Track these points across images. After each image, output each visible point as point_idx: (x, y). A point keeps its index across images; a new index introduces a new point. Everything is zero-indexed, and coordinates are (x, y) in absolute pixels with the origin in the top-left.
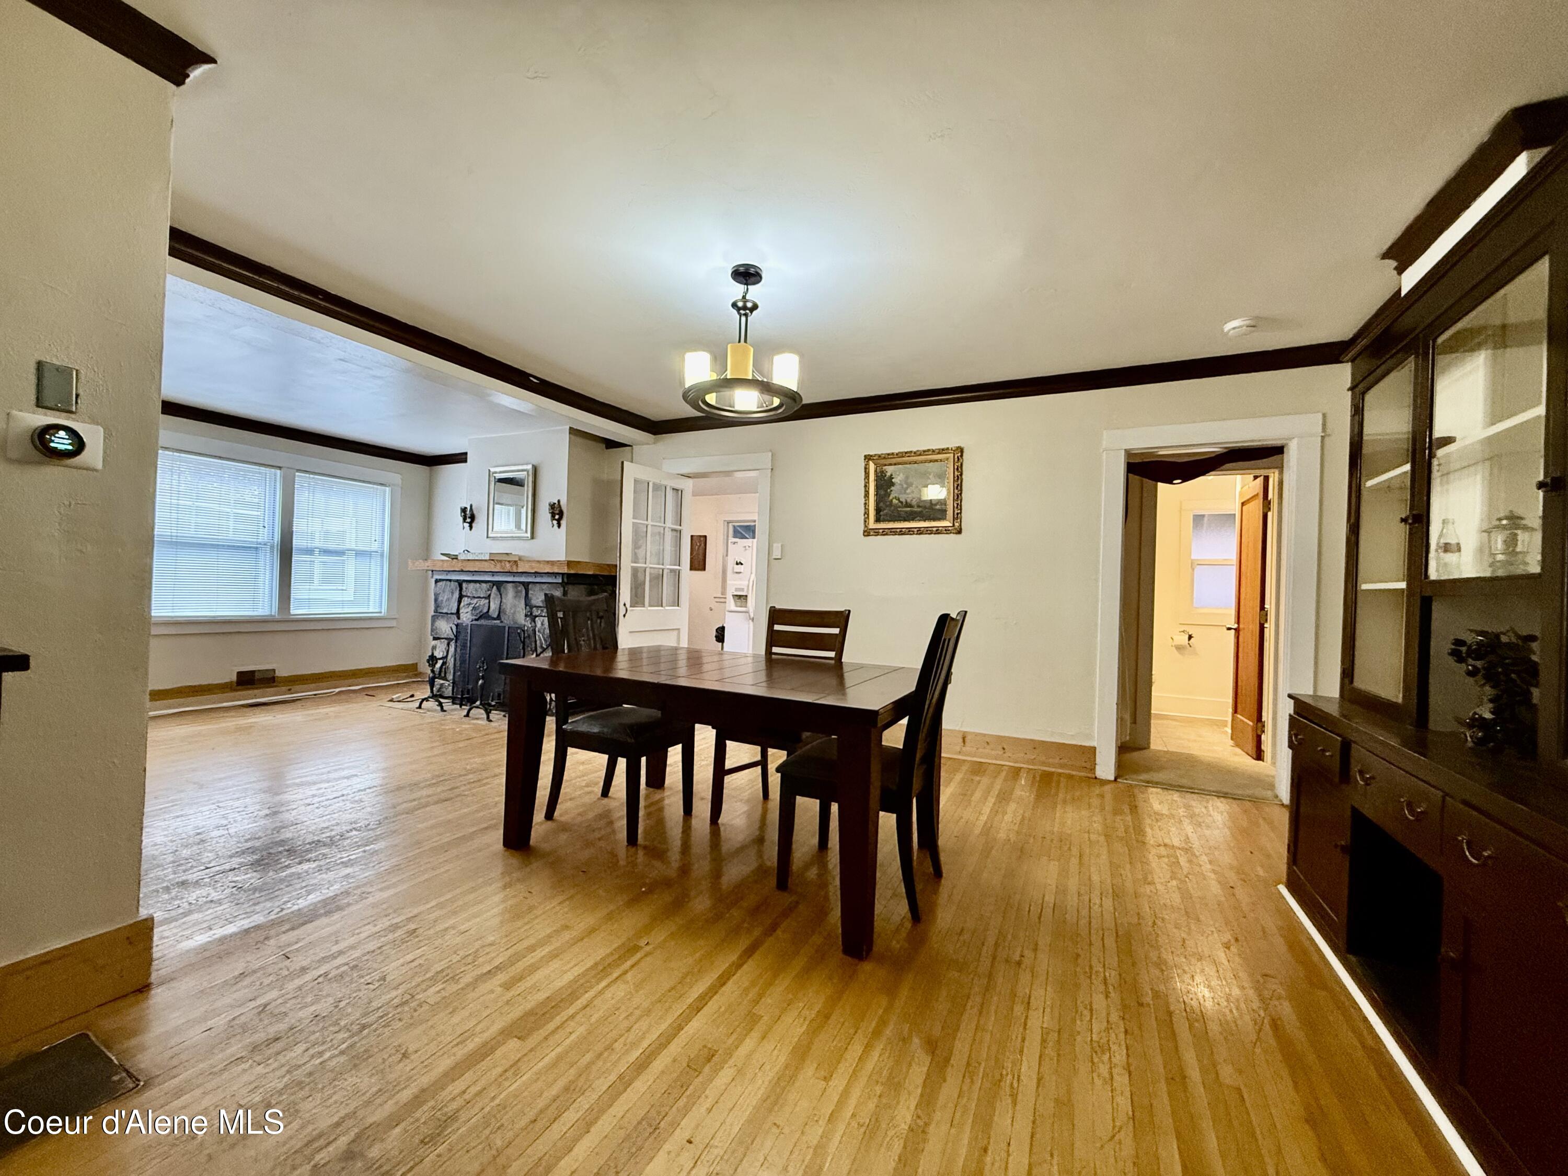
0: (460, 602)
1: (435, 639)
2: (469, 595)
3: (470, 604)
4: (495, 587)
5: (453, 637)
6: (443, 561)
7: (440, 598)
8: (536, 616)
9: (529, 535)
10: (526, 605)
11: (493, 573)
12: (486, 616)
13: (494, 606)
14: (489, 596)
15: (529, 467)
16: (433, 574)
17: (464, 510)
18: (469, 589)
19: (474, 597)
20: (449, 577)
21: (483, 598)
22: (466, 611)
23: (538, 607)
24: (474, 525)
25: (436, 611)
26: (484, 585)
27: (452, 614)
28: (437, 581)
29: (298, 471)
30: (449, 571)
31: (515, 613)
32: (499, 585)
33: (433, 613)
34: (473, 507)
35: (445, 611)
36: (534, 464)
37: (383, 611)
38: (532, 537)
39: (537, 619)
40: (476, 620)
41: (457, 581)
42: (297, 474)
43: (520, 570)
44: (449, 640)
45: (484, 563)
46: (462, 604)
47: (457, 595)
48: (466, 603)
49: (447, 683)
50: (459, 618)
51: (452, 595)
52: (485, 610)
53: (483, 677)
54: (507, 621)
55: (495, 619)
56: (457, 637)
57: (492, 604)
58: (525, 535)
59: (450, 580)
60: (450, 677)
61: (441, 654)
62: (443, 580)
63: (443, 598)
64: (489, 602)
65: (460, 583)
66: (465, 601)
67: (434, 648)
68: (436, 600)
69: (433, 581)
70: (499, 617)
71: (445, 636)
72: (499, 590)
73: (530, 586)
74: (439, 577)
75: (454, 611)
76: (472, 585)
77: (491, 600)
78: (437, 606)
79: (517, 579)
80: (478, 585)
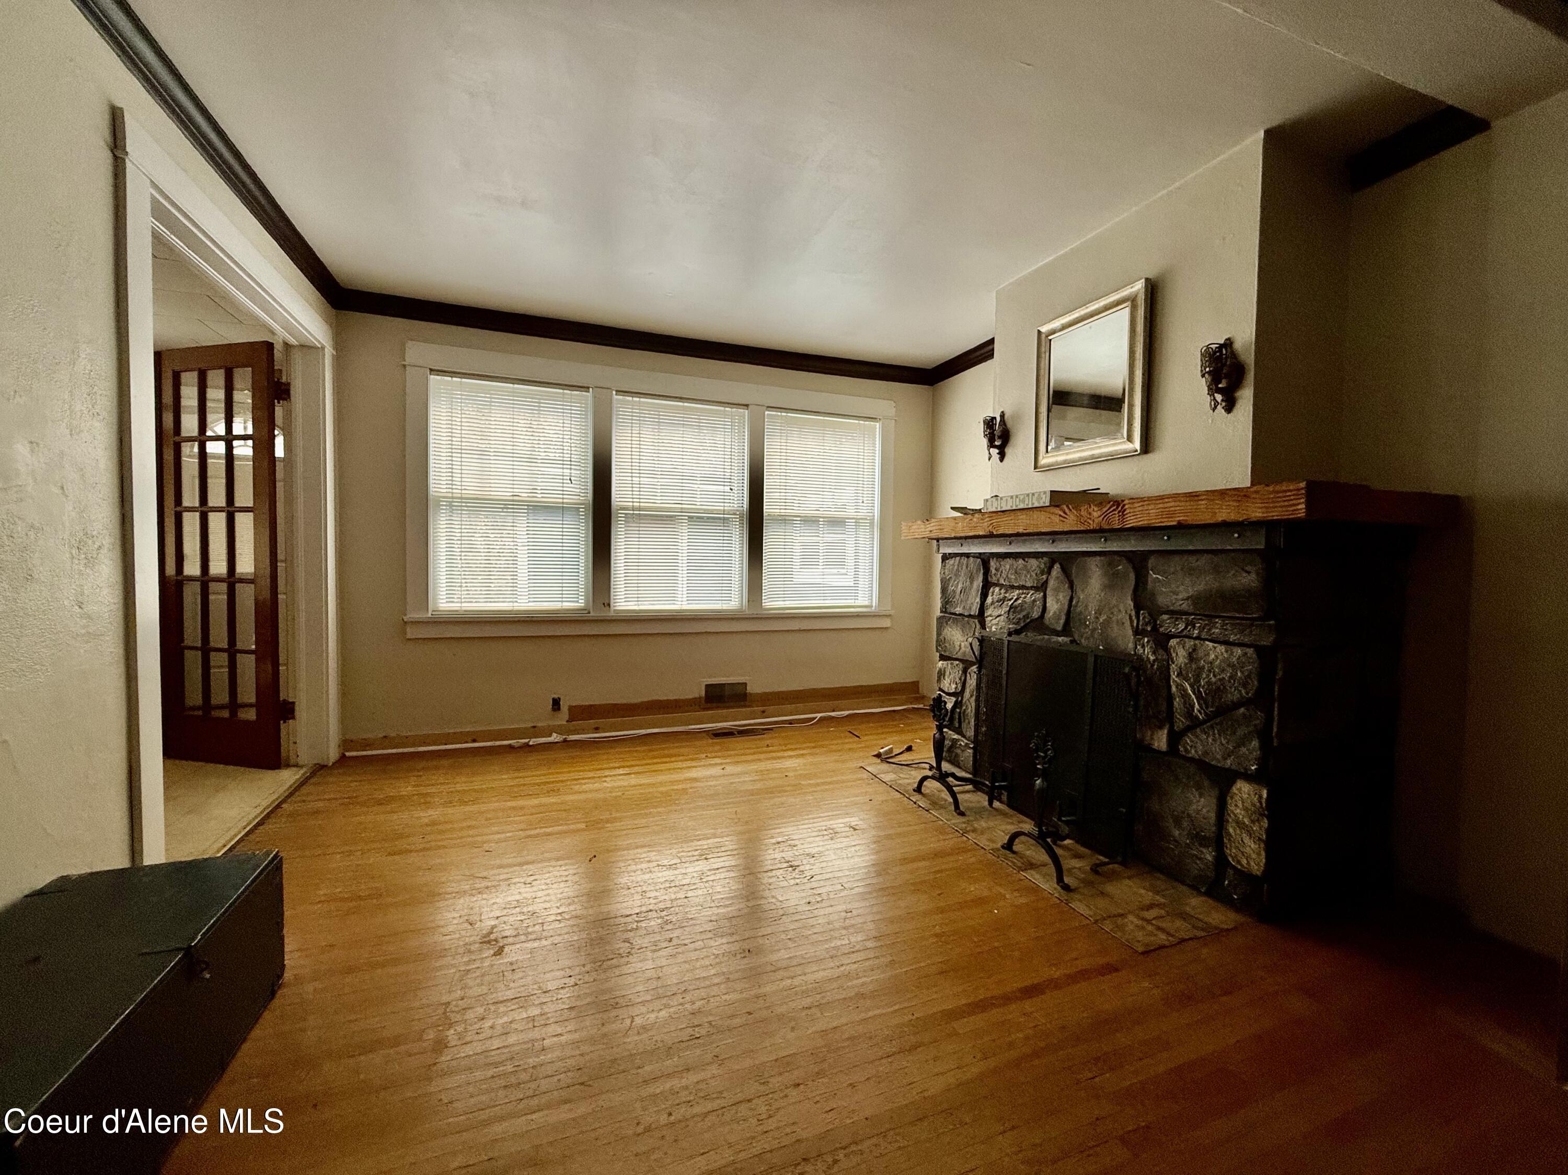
0: (984, 596)
1: (943, 658)
2: (1002, 581)
3: (1004, 600)
4: (1057, 567)
5: (974, 660)
6: (955, 518)
7: (951, 588)
8: (1171, 636)
9: (1137, 444)
10: (1138, 607)
11: (1054, 535)
12: (1038, 624)
13: (1055, 605)
14: (1046, 583)
15: (1139, 286)
16: (938, 545)
17: (989, 423)
18: (1004, 571)
19: (1013, 587)
20: (965, 550)
21: (1032, 588)
22: (996, 613)
23: (1176, 614)
24: (1008, 450)
25: (944, 610)
26: (1033, 562)
27: (970, 616)
28: (945, 558)
29: (770, 408)
30: (966, 538)
31: (1108, 622)
32: (1066, 561)
33: (938, 613)
34: (1006, 417)
35: (958, 610)
36: (1147, 276)
37: (874, 605)
38: (1147, 447)
39: (1173, 642)
40: (1017, 632)
41: (979, 556)
42: (767, 413)
43: (1131, 522)
44: (967, 664)
45: (1036, 514)
46: (989, 600)
47: (978, 582)
48: (996, 598)
49: (963, 742)
50: (983, 626)
51: (972, 583)
52: (1036, 614)
53: (1044, 775)
54: (1088, 640)
55: (1058, 634)
56: (980, 662)
57: (1050, 602)
58: (1129, 446)
59: (967, 555)
60: (971, 733)
61: (954, 686)
62: (956, 555)
63: (957, 586)
64: (1045, 597)
65: (985, 560)
66: (995, 594)
67: (941, 674)
68: (944, 590)
69: (939, 557)
70: (1066, 630)
71: (959, 656)
72: (1065, 571)
73: (1151, 562)
74: (949, 550)
75: (975, 610)
76: (1007, 564)
77: (1049, 592)
78: (947, 602)
79: (1114, 546)
80: (1021, 561)
